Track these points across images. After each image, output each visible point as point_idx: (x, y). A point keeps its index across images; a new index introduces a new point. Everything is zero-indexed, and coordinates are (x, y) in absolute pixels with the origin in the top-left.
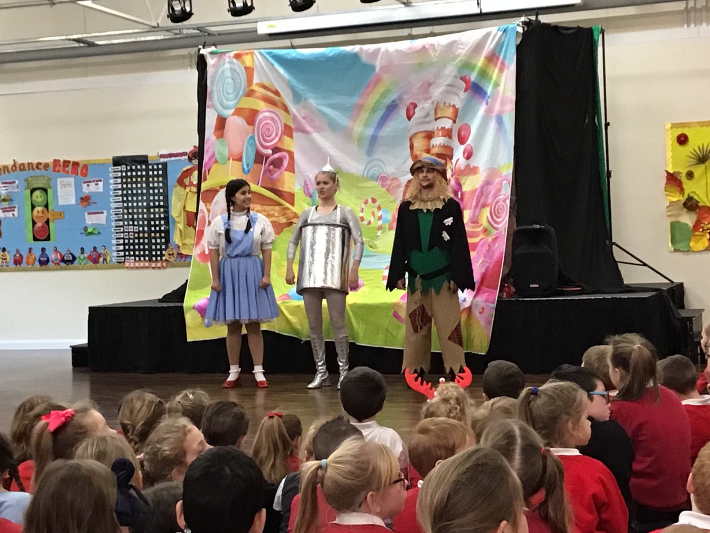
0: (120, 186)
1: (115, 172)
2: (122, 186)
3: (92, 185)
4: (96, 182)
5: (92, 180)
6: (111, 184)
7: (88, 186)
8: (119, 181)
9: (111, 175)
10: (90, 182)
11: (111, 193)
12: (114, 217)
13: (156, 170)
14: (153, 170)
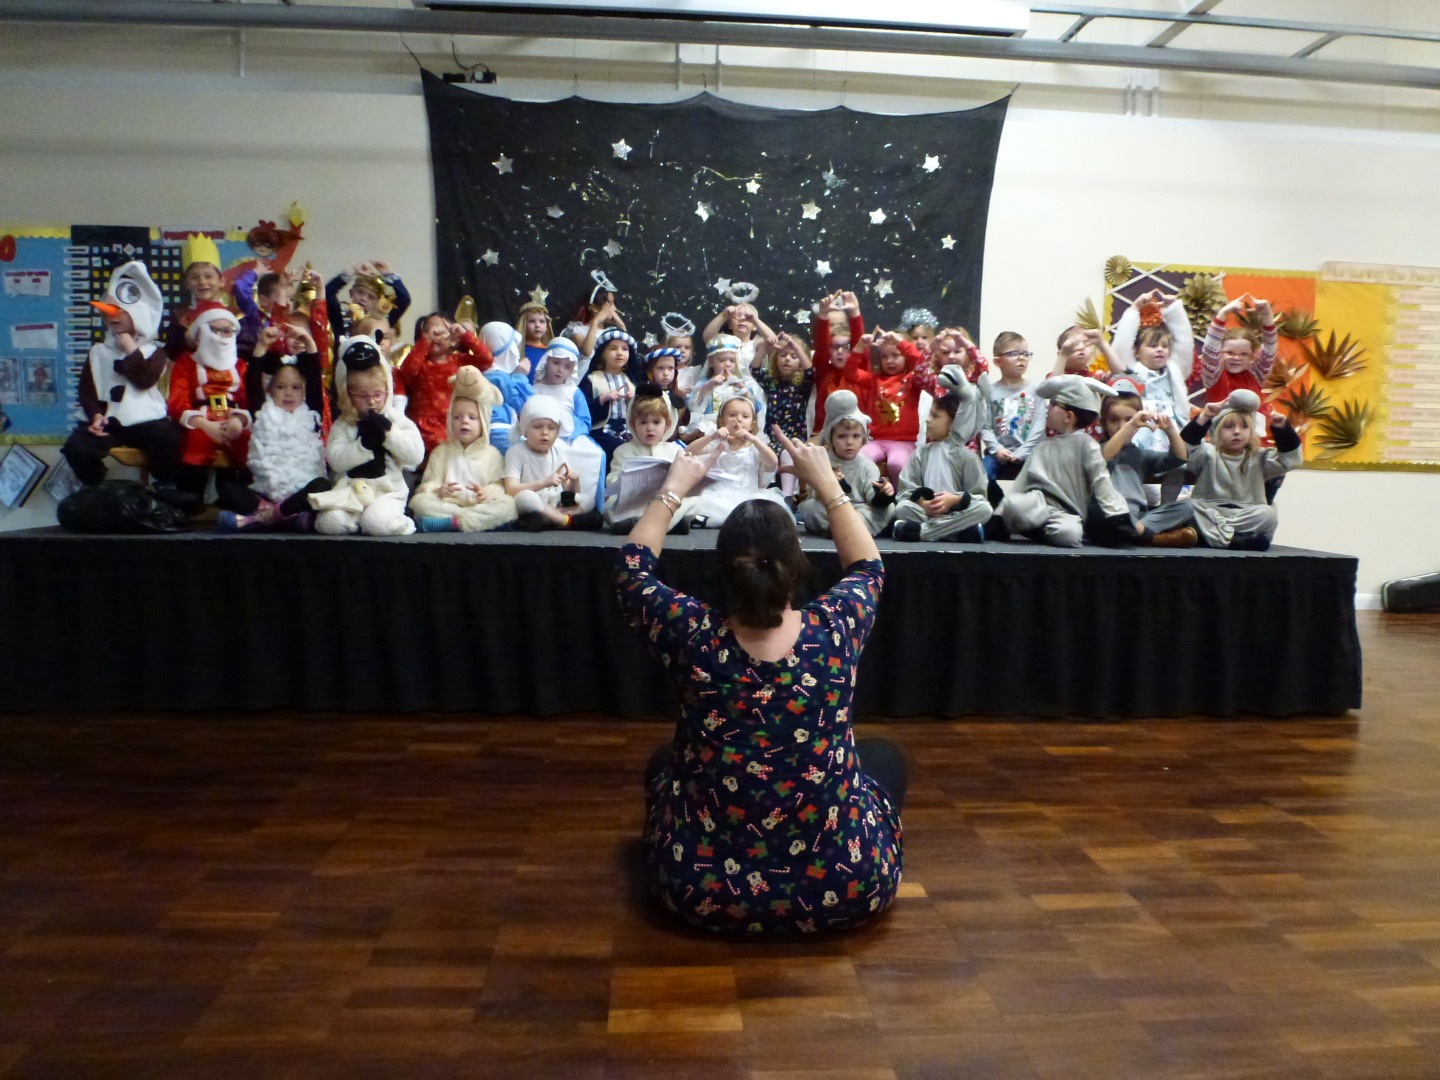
0: (86, 285)
1: (75, 256)
2: (91, 285)
3: (26, 281)
4: (34, 277)
5: (26, 271)
6: (66, 279)
7: (17, 281)
8: (85, 274)
9: (66, 261)
10: (22, 274)
11: (67, 297)
12: (70, 345)
13: (165, 258)
14: (160, 258)
